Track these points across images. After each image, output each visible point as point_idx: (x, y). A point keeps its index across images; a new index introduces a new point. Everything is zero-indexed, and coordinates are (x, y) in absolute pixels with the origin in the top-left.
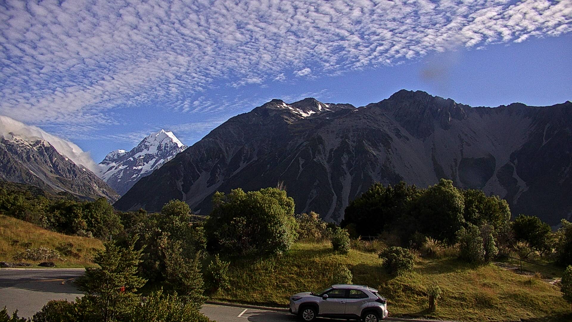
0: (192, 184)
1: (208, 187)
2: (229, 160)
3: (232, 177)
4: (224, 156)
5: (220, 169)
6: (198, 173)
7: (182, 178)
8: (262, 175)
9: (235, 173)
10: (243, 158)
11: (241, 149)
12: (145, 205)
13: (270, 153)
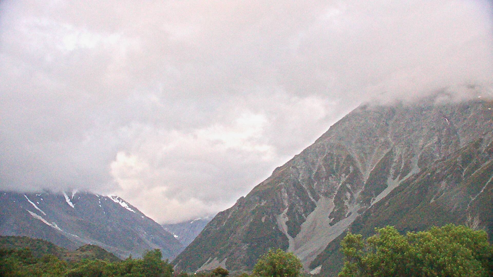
0: (304, 221)
1: (331, 224)
2: (366, 176)
3: (374, 205)
4: (356, 171)
5: (350, 192)
6: (313, 200)
7: (286, 210)
8: (432, 201)
9: (378, 199)
10: (392, 171)
11: (387, 154)
12: (226, 259)
13: (444, 159)
